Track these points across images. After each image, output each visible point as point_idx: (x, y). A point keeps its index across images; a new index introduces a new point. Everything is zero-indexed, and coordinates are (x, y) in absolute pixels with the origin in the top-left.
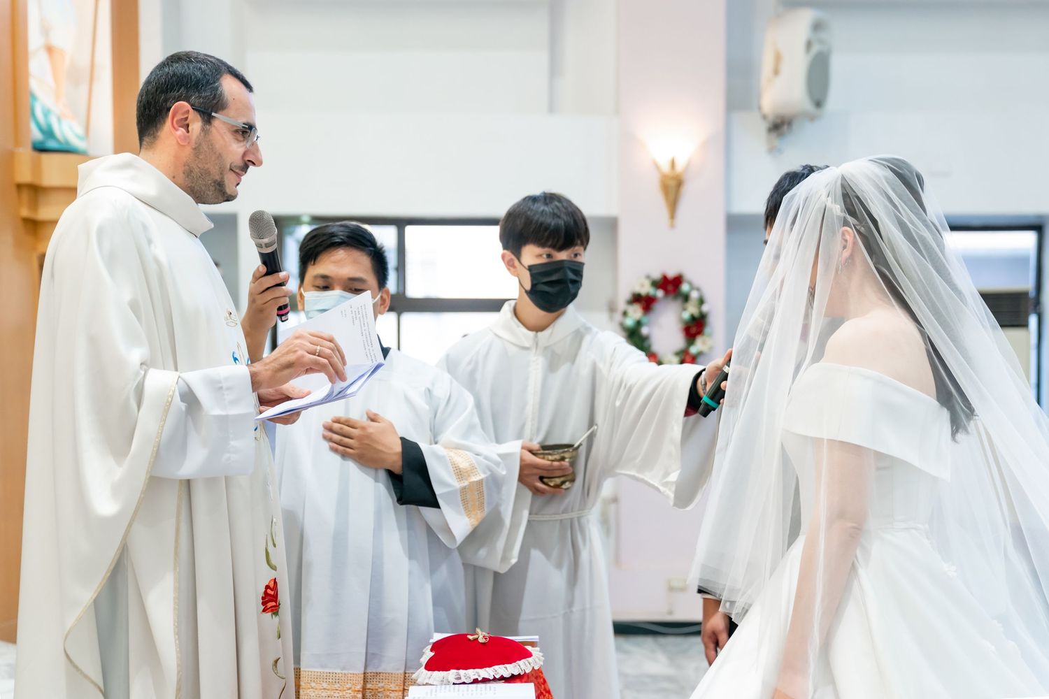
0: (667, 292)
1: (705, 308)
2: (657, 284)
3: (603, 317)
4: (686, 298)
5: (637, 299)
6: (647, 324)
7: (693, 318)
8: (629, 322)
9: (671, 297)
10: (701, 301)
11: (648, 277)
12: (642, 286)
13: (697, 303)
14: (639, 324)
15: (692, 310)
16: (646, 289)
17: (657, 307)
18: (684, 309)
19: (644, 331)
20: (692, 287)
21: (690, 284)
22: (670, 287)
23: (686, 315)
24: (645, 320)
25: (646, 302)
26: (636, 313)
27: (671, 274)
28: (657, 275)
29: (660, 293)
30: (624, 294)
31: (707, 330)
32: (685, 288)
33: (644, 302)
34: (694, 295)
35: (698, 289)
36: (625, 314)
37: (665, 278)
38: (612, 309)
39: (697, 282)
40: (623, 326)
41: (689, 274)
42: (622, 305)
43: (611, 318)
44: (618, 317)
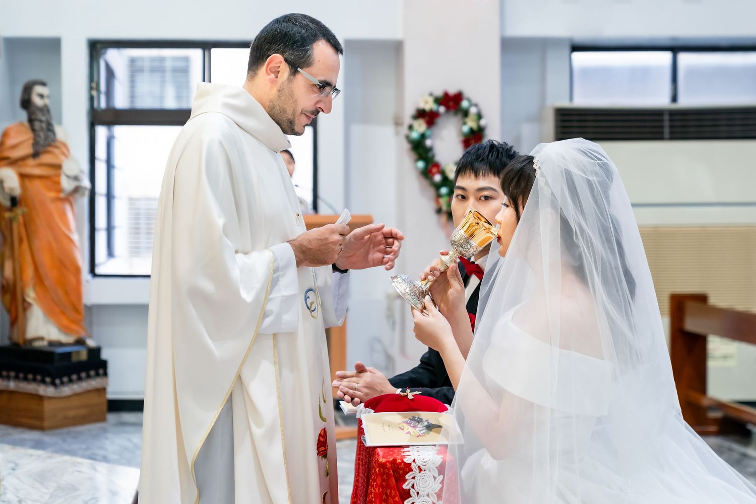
0: (448, 108)
1: (483, 122)
2: (439, 101)
4: (466, 113)
5: (421, 114)
6: (430, 137)
7: (472, 130)
8: (415, 135)
9: (452, 112)
10: (479, 116)
11: (431, 95)
12: (426, 102)
13: (476, 118)
14: (423, 136)
15: (471, 123)
16: (430, 105)
17: (440, 121)
18: (465, 124)
19: (428, 143)
20: (471, 104)
21: (469, 100)
22: (451, 104)
23: (466, 129)
24: (428, 133)
25: (428, 117)
26: (420, 126)
27: (452, 91)
28: (439, 93)
29: (442, 109)
30: (409, 110)
32: (465, 104)
33: (427, 118)
34: (473, 110)
35: (476, 105)
36: (411, 128)
37: (446, 95)
38: (398, 123)
39: (474, 100)
40: (408, 137)
41: (467, 93)
42: (408, 120)
43: (397, 133)
44: (404, 130)
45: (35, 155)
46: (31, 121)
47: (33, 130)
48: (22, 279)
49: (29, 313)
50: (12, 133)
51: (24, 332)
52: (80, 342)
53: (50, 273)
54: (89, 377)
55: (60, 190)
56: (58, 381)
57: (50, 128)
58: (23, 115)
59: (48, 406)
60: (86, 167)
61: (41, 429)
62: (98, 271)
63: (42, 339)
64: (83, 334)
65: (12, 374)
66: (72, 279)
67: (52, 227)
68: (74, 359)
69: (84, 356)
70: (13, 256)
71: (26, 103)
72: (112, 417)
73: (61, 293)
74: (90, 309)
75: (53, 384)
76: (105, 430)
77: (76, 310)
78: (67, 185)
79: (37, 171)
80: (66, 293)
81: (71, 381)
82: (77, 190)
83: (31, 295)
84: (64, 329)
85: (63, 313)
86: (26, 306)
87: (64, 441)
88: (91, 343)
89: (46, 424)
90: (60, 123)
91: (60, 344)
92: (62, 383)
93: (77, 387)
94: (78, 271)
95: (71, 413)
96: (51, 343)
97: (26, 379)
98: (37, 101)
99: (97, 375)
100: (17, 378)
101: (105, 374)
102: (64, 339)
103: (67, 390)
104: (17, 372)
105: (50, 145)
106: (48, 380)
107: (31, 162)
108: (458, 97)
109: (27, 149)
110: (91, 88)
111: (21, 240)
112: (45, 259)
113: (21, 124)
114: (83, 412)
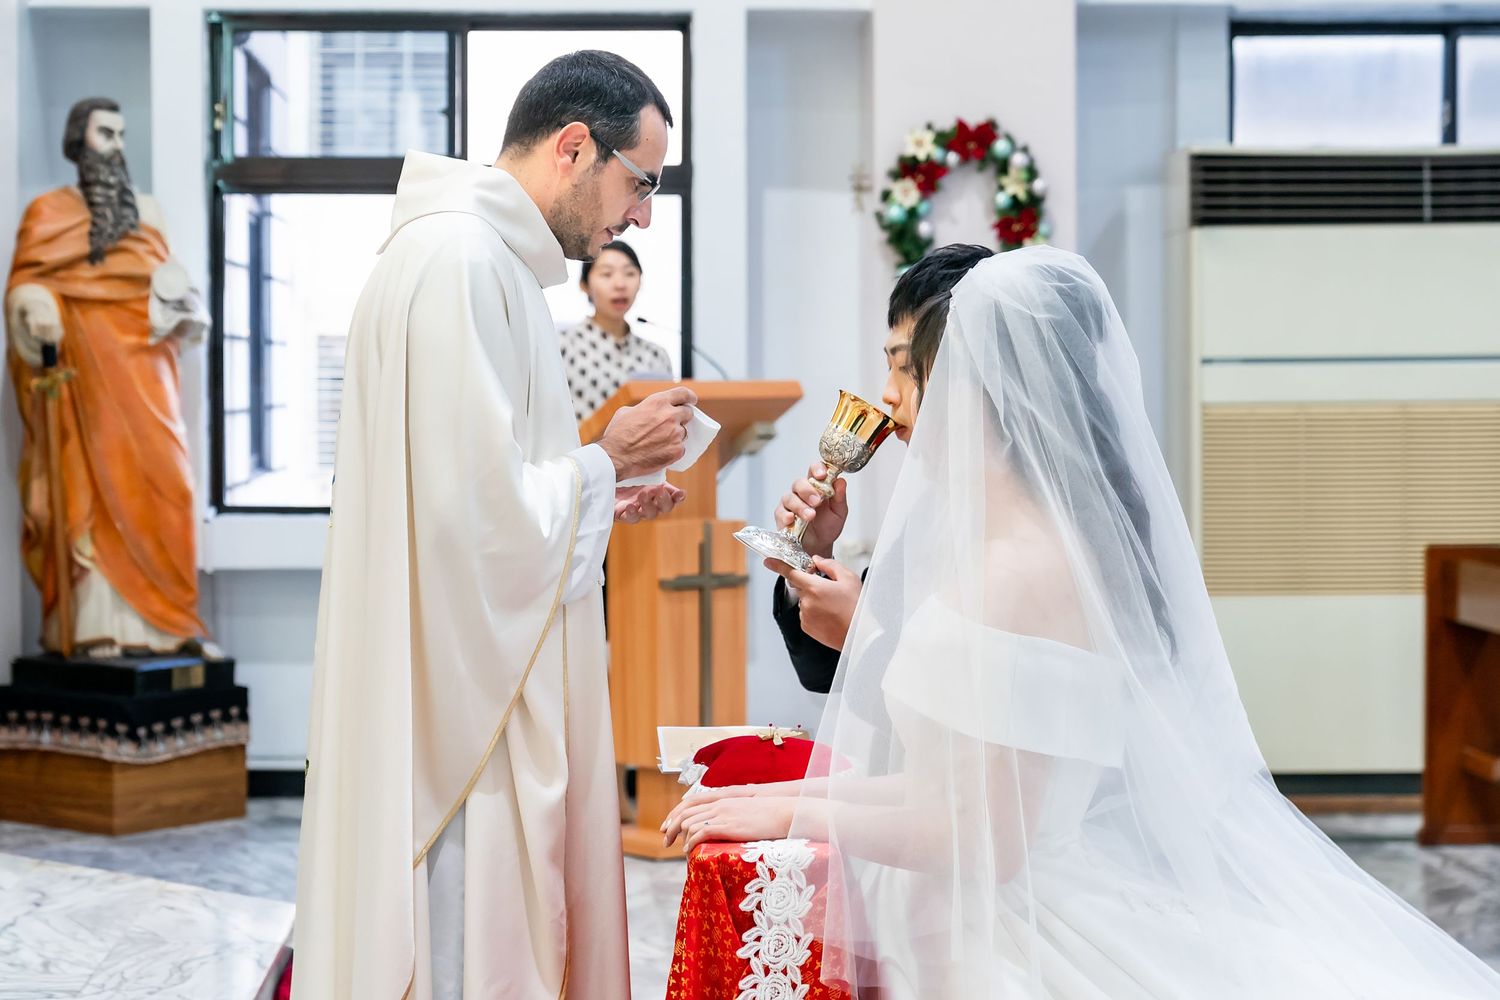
0: (965, 157)
1: (1038, 185)
2: (945, 141)
3: (846, 199)
4: (1003, 166)
5: (908, 168)
6: (926, 216)
7: (1015, 202)
8: (895, 213)
9: (973, 165)
10: (1032, 173)
11: (929, 126)
12: (919, 143)
13: (1023, 175)
14: (913, 214)
15: (1014, 187)
16: (926, 149)
17: (945, 181)
18: (1001, 188)
19: (924, 228)
20: (1014, 148)
21: (1009, 138)
22: (971, 146)
23: (1002, 199)
24: (923, 208)
25: (924, 174)
26: (907, 194)
27: (973, 120)
28: (947, 124)
29: (953, 158)
30: (884, 160)
31: (1043, 228)
32: (1000, 147)
33: (921, 175)
34: (1018, 160)
35: (1025, 150)
36: (886, 196)
37: (961, 127)
38: (860, 187)
39: (1021, 140)
40: (879, 216)
41: (1005, 124)
42: (881, 182)
43: (860, 207)
44: (873, 202)
45: (95, 257)
46: (85, 184)
47: (91, 204)
48: (66, 518)
49: (81, 588)
50: (46, 210)
51: (72, 629)
52: (190, 649)
53: (126, 503)
54: (208, 722)
55: (148, 331)
56: (142, 732)
57: (125, 200)
58: (70, 173)
59: (121, 783)
60: (201, 279)
61: (108, 831)
62: (230, 499)
63: (110, 642)
64: (196, 633)
65: (47, 716)
66: (173, 517)
67: (129, 407)
68: (177, 684)
69: (198, 678)
70: (47, 469)
71: (76, 147)
72: (257, 808)
73: (148, 546)
74: (212, 579)
75: (132, 736)
76: (241, 834)
77: (183, 582)
78: (161, 319)
79: (98, 291)
80: (161, 546)
81: (169, 731)
82: (181, 329)
83: (86, 551)
84: (155, 622)
85: (153, 588)
86: (76, 575)
87: (154, 854)
88: (213, 651)
89: (118, 821)
90: (148, 189)
91: (149, 654)
92: (151, 736)
93: (182, 745)
94: (185, 499)
95: (171, 799)
96: (129, 652)
97: (75, 727)
98: (99, 143)
99: (227, 718)
100: (56, 725)
101: (244, 717)
102: (156, 642)
103: (161, 751)
104: (58, 713)
105: (125, 236)
106: (121, 728)
107: (86, 271)
108: (987, 132)
109: (76, 245)
110: (214, 115)
111: (64, 436)
112: (115, 474)
113: (66, 190)
114: (194, 796)
